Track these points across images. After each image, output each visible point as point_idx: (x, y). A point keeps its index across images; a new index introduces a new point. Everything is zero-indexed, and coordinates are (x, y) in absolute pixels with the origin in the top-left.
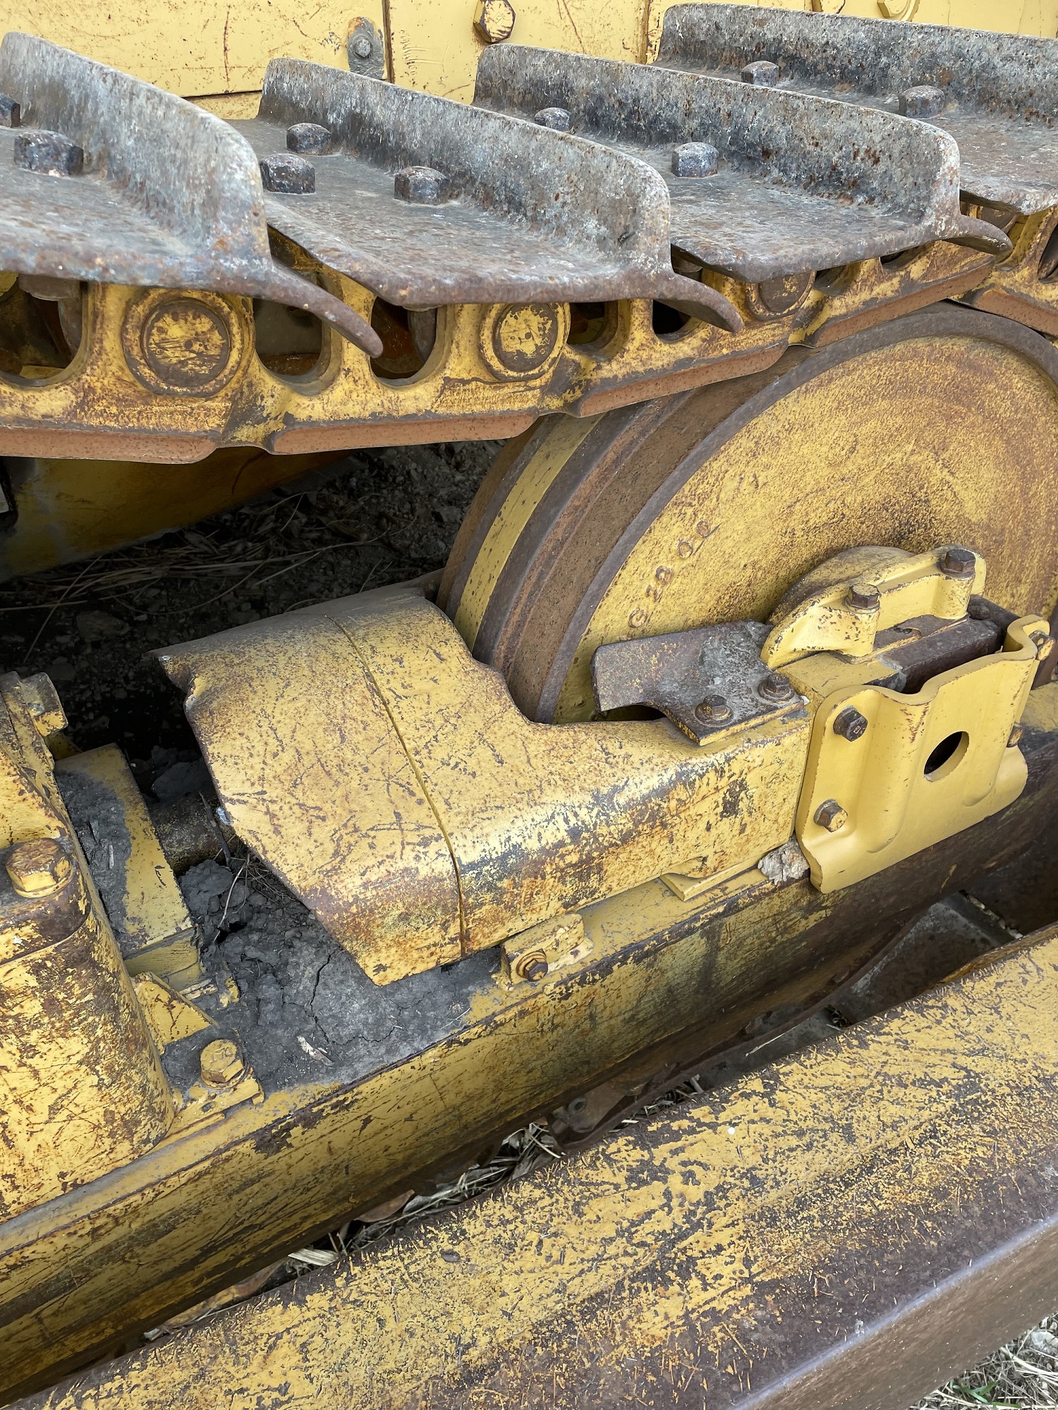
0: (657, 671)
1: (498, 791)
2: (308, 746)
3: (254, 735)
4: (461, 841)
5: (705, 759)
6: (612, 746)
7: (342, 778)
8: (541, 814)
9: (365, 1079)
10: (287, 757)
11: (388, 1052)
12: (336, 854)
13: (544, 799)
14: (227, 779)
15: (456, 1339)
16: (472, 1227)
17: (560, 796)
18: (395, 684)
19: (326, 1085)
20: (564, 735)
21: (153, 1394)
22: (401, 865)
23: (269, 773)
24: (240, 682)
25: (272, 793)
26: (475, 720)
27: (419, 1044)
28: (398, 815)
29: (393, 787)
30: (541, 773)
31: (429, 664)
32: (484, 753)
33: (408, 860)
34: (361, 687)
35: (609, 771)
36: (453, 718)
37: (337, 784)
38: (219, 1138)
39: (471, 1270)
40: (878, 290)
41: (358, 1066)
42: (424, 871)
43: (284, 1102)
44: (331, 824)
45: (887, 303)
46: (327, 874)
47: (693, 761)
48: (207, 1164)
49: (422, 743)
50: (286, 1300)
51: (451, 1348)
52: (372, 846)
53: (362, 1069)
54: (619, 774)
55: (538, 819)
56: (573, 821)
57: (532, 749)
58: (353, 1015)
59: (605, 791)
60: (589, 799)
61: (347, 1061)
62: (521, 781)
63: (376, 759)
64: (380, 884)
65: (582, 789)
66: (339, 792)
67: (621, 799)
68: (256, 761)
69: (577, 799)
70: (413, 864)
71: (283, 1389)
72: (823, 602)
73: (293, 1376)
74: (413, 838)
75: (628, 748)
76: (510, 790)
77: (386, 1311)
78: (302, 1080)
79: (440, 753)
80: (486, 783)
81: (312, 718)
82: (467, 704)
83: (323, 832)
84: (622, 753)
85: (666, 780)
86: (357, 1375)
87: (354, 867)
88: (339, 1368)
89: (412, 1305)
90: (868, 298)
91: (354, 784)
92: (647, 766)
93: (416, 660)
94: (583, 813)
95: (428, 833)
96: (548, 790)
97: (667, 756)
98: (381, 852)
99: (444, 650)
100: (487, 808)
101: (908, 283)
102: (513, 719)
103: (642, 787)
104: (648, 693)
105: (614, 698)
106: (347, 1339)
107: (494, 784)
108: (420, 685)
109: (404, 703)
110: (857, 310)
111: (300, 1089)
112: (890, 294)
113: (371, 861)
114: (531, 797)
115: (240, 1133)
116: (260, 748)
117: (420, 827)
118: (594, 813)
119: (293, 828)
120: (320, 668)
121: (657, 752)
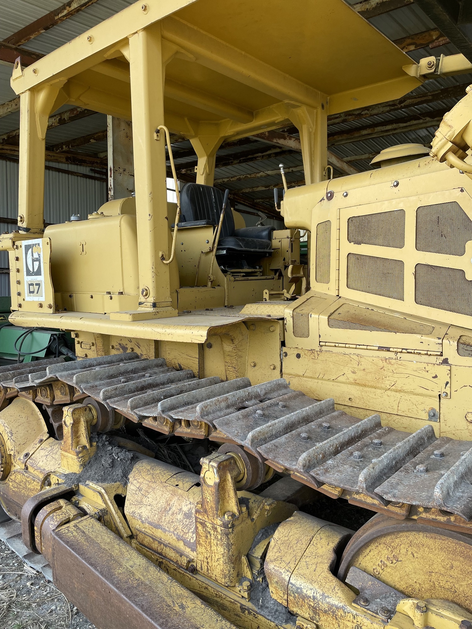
0: (369, 586)
1: (308, 575)
2: (291, 540)
3: (286, 531)
4: (293, 577)
5: (351, 609)
6: (337, 588)
7: (289, 549)
8: (310, 586)
9: (261, 615)
10: (286, 538)
11: (268, 615)
12: (275, 559)
13: (313, 584)
14: (276, 535)
15: (203, 625)
16: (224, 622)
17: (317, 587)
18: (315, 542)
19: (256, 609)
20: (331, 578)
21: (183, 593)
22: (281, 571)
23: (281, 539)
24: (296, 522)
25: (279, 542)
26: (320, 560)
27: (272, 620)
28: (289, 562)
29: (294, 558)
30: (319, 579)
31: (325, 544)
32: (314, 567)
33: (282, 571)
34: (309, 538)
35: (331, 592)
36: (317, 556)
37: (288, 549)
38: (238, 599)
39: (216, 624)
40: (438, 517)
41: (262, 612)
42: (283, 576)
43: (249, 605)
44: (280, 554)
45: (440, 522)
46: (271, 561)
47: (348, 607)
48: (233, 601)
49: (307, 555)
50: (202, 602)
51: (202, 625)
52: (280, 563)
53: (262, 613)
54: (332, 594)
55: (309, 587)
56: (315, 594)
57: (323, 574)
58: (270, 604)
59: (326, 595)
60: (321, 593)
61: (262, 610)
62: (314, 577)
63: (297, 551)
64: (275, 570)
65: (322, 590)
66: (286, 551)
67: (328, 600)
68: (282, 535)
69: (319, 590)
70: (283, 572)
71: (188, 607)
72: (414, 601)
73: (191, 608)
74: (287, 568)
75: (339, 592)
76: (310, 577)
77: (204, 615)
78: (255, 605)
79: (307, 560)
80: (308, 572)
81: (296, 536)
82: (322, 556)
83: (277, 554)
84: (337, 591)
85: (339, 605)
86: (193, 615)
87: (275, 564)
88: (193, 612)
89: (206, 618)
90: (434, 518)
91: (290, 551)
92: (338, 598)
93: (324, 541)
94: (318, 595)
95: (290, 570)
96: (316, 583)
97: (344, 600)
98: (281, 565)
99: (330, 544)
100: (303, 576)
101: (449, 520)
102: (326, 566)
103: (333, 602)
104: (361, 588)
105: (351, 582)
106: (198, 612)
107: (309, 573)
108: (319, 546)
109: (312, 546)
110: (429, 519)
111: (253, 606)
112: (442, 520)
113: (277, 565)
114: (312, 582)
115: (240, 602)
116: (285, 534)
117: (290, 568)
118: (321, 597)
119: (275, 550)
120: (308, 529)
121: (343, 598)
